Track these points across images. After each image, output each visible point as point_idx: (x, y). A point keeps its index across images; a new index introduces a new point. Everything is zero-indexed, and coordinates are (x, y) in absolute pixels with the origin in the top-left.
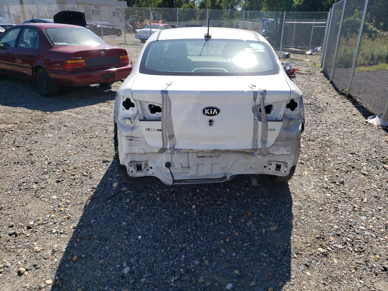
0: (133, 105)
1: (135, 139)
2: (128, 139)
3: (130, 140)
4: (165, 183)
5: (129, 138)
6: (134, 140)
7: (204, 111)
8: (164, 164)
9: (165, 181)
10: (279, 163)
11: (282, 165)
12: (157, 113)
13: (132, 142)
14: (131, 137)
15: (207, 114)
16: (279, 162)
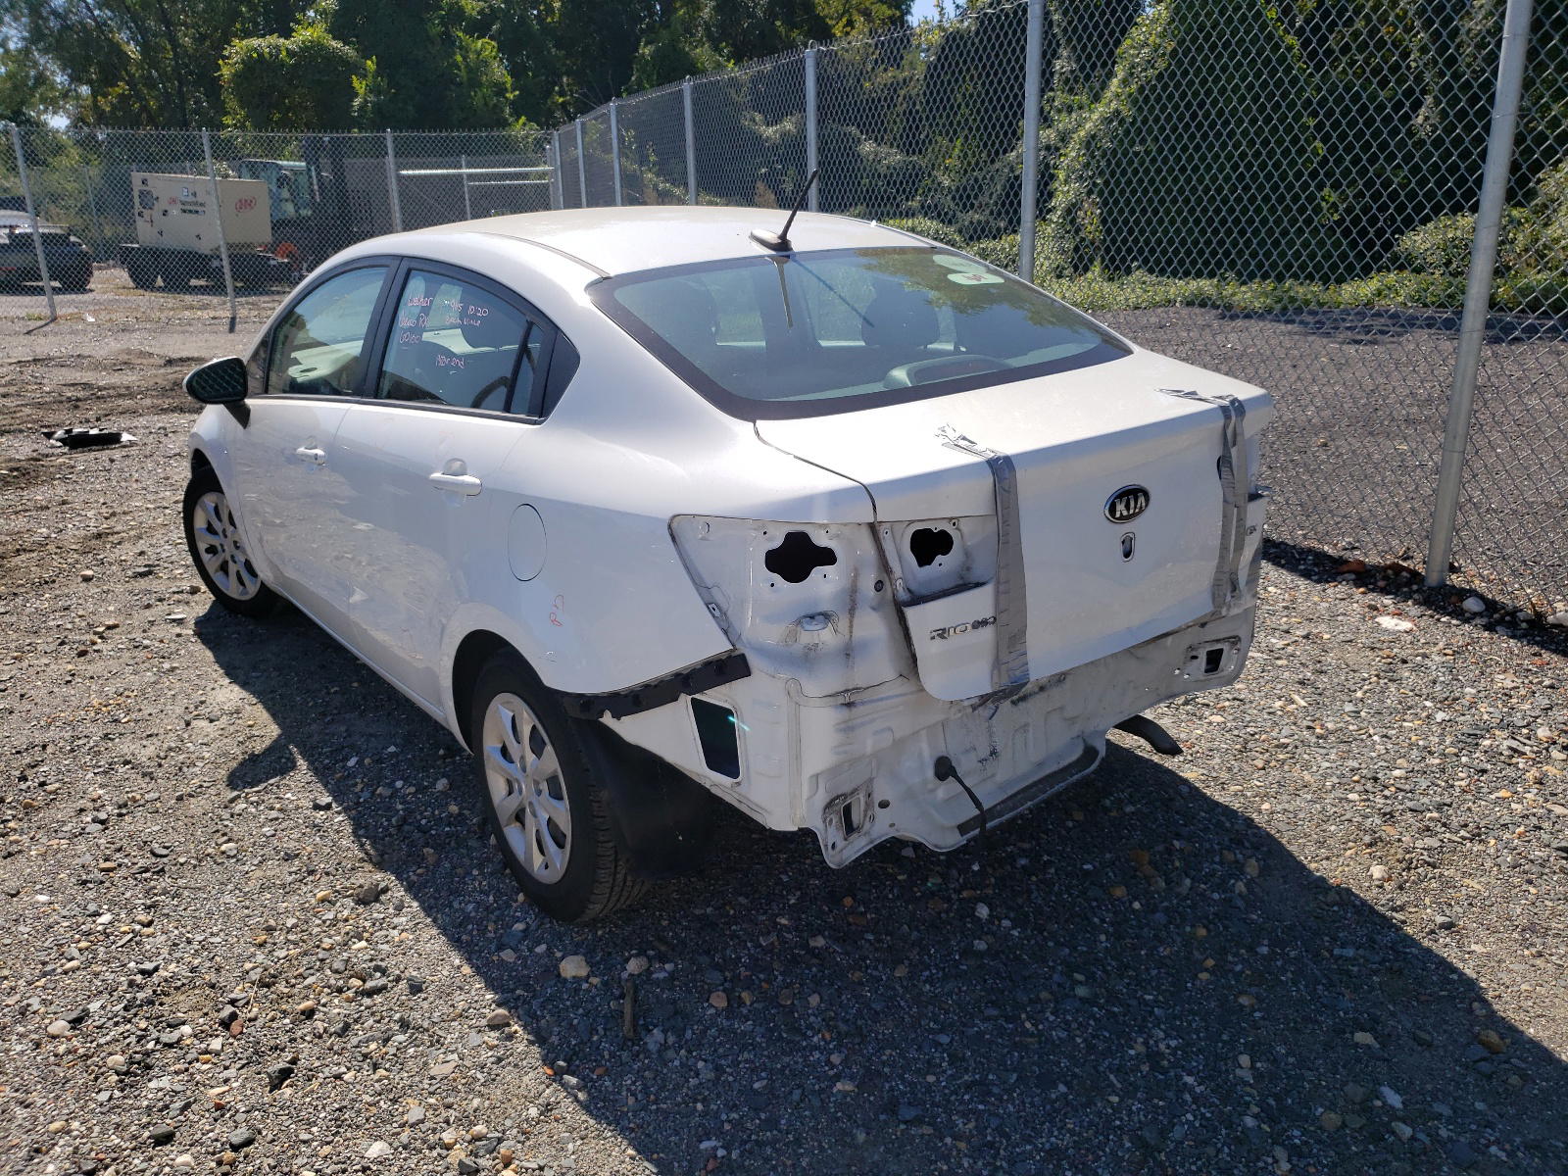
0: (827, 557)
1: (865, 696)
2: (836, 707)
3: (849, 705)
4: (936, 846)
5: (840, 699)
6: (863, 703)
7: (1112, 510)
8: (930, 773)
9: (935, 842)
10: (1218, 646)
11: (1225, 647)
12: (939, 558)
13: (856, 711)
14: (847, 691)
15: (1122, 518)
16: (1218, 641)
